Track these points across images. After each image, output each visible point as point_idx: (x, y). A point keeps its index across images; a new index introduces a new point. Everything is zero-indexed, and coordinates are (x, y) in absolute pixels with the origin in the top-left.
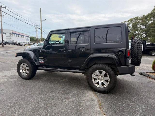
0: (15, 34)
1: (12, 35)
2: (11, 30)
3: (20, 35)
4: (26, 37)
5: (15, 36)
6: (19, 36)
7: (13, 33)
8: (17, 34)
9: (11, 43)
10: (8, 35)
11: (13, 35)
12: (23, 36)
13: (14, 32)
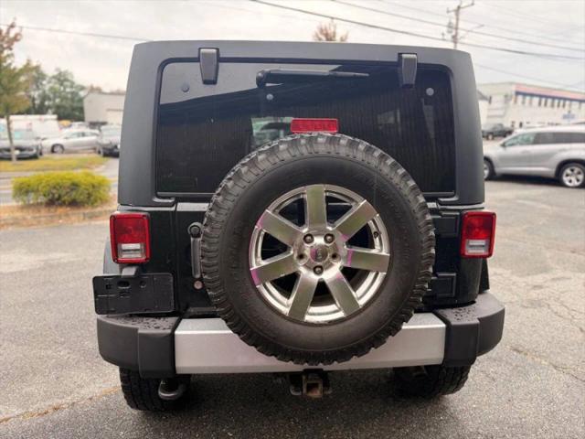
0: (525, 95)
1: (512, 102)
2: (511, 83)
3: (547, 97)
4: (574, 103)
5: (523, 103)
6: (543, 100)
7: (518, 93)
8: (532, 95)
9: (491, 133)
10: (498, 101)
11: (516, 102)
12: (560, 98)
13: (522, 89)
